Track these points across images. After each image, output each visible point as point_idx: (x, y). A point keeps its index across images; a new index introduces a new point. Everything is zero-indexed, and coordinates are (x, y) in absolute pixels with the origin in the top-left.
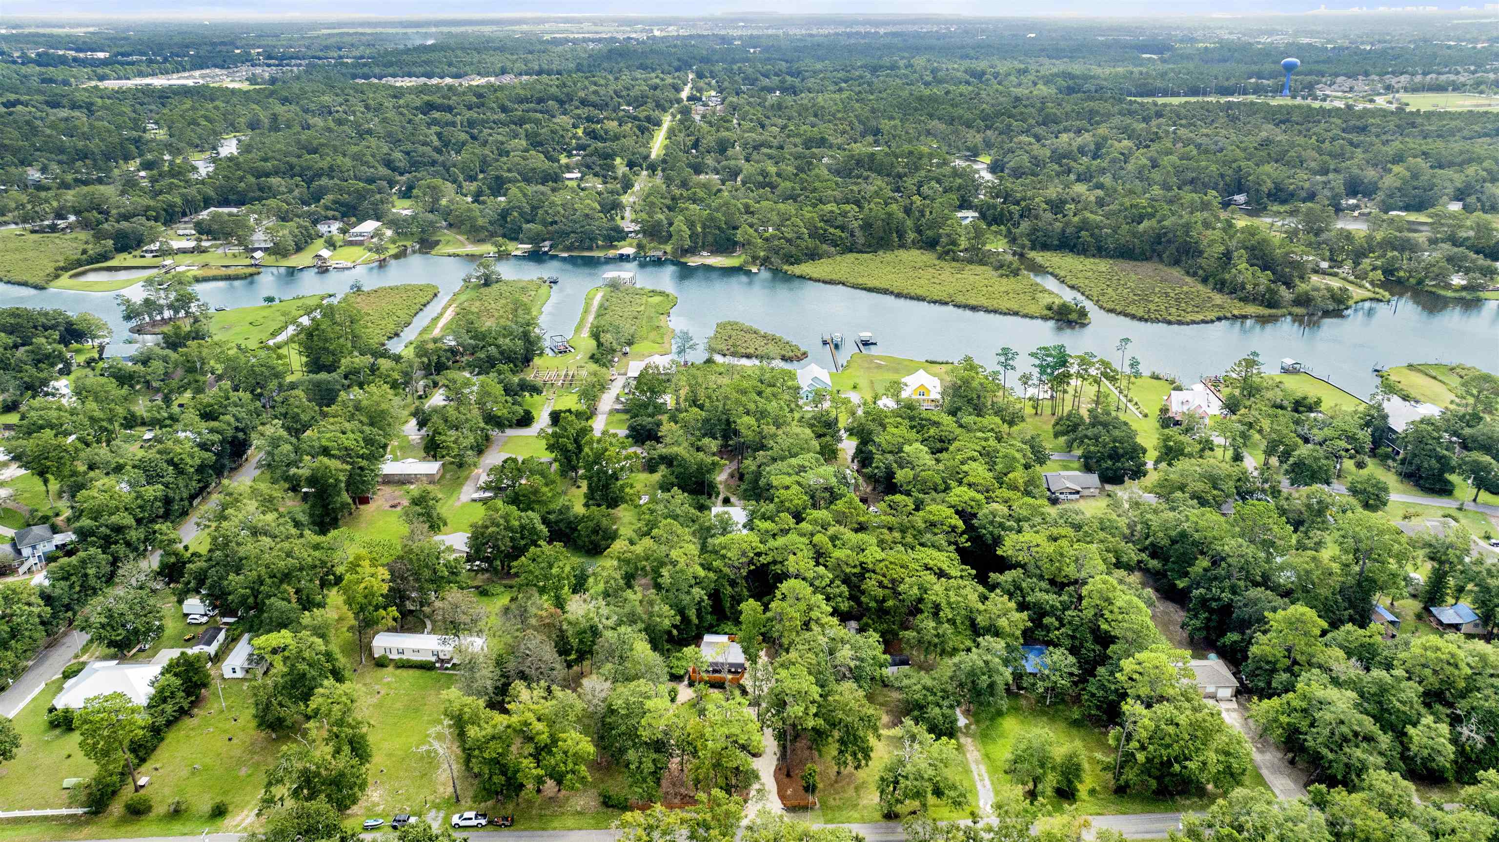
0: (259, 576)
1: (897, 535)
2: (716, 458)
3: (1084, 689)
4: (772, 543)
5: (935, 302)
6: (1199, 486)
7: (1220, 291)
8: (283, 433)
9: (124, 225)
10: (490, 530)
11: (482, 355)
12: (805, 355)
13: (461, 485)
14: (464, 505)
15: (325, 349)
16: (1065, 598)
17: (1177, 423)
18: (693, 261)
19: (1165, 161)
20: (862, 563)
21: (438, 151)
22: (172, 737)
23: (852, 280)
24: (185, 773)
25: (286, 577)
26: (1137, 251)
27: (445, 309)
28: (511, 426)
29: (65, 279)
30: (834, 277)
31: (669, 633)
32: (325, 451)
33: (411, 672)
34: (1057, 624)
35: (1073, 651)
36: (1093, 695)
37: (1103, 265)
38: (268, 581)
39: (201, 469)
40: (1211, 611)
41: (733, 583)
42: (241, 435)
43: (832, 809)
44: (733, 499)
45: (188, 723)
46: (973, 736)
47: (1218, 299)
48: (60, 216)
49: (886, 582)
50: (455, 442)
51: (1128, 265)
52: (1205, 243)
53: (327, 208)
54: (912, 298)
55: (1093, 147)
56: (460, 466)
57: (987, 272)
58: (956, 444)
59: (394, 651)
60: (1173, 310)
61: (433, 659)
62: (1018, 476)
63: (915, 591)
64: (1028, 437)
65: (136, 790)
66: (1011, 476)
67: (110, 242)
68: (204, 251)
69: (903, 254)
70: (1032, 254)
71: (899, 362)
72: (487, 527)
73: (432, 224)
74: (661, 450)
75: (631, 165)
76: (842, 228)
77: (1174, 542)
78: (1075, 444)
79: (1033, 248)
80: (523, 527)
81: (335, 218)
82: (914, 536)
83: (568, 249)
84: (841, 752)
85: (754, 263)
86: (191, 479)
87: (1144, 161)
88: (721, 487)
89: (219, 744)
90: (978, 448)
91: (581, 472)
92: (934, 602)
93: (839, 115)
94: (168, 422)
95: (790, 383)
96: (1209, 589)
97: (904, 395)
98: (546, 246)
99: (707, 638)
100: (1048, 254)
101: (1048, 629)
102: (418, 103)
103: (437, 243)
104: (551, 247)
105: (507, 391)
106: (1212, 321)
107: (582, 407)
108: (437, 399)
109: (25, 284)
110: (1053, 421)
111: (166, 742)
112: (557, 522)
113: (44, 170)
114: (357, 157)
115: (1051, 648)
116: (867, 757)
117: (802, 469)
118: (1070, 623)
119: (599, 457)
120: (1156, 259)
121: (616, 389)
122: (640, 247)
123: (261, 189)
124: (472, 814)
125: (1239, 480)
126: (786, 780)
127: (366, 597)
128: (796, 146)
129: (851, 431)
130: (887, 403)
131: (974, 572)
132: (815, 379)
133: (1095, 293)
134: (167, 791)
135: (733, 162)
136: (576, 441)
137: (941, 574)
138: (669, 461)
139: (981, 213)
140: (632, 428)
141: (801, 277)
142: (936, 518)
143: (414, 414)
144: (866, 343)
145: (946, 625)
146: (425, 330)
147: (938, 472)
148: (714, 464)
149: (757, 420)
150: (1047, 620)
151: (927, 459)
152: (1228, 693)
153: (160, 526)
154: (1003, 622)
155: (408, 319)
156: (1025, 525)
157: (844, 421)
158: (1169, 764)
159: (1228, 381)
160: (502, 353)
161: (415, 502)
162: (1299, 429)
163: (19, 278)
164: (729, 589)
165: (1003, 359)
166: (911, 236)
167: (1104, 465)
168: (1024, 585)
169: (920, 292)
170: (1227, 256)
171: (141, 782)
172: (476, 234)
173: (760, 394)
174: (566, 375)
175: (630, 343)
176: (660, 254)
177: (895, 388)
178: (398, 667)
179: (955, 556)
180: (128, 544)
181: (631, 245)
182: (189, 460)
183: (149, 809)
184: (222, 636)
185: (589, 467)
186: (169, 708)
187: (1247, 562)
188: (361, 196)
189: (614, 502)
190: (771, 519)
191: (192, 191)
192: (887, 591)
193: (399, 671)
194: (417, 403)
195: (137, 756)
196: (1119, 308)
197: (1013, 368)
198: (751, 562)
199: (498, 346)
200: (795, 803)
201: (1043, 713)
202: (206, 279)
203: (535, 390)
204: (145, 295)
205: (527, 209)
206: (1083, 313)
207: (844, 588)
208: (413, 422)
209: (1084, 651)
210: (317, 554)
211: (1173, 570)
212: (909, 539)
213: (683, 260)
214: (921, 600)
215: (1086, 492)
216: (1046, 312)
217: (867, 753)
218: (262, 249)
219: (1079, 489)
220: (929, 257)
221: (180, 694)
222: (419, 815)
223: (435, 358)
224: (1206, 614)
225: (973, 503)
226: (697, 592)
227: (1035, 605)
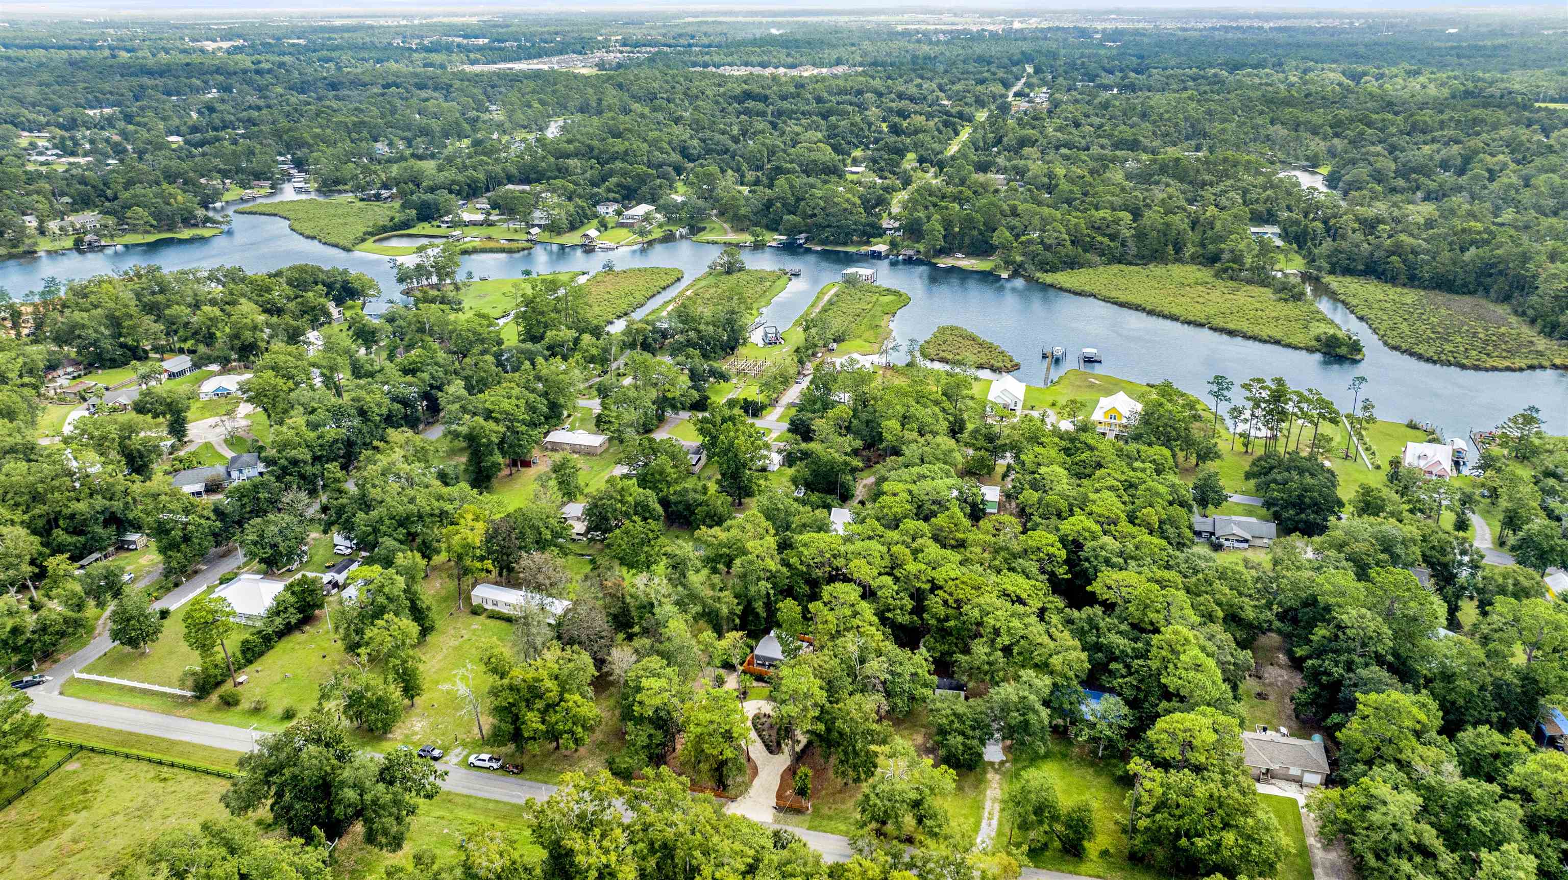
0: (381, 518)
2: (850, 459)
3: (1135, 745)
5: (1189, 323)
6: (1361, 547)
7: (1549, 335)
8: (462, 391)
9: (429, 196)
10: (607, 500)
15: (540, 322)
18: (944, 262)
19: (1541, 180)
20: (933, 579)
21: (736, 140)
22: (282, 647)
23: (1105, 293)
24: (278, 678)
25: (403, 520)
26: (1458, 282)
27: (681, 293)
28: (684, 409)
29: (369, 244)
30: (1087, 288)
32: (488, 415)
33: (498, 623)
34: (1124, 671)
35: (1131, 703)
37: (1410, 296)
38: (387, 522)
39: (387, 417)
40: (1322, 687)
42: (434, 391)
43: (822, 817)
45: (298, 637)
46: (1004, 774)
47: (1542, 343)
48: (385, 186)
49: (951, 601)
50: (617, 418)
51: (1440, 298)
52: (1543, 277)
53: (609, 190)
54: (1165, 317)
55: (1459, 161)
56: (621, 441)
57: (1265, 295)
58: (1104, 471)
59: (490, 602)
60: (1474, 353)
61: (519, 614)
62: (1155, 512)
63: (977, 614)
65: (234, 686)
66: (1148, 511)
67: (414, 212)
68: (491, 224)
69: (1177, 270)
70: (1328, 279)
71: (1111, 381)
72: (601, 499)
73: (701, 211)
75: (921, 160)
76: (1113, 237)
77: (1302, 603)
79: (1332, 272)
80: (637, 504)
81: (615, 201)
82: (1006, 560)
83: (823, 242)
85: (1006, 268)
87: (1514, 179)
88: (862, 491)
89: (314, 659)
92: (993, 627)
93: (1166, 116)
96: (1323, 661)
97: (1090, 416)
98: (801, 238)
100: (1347, 280)
101: (1111, 673)
102: (738, 91)
103: (704, 229)
104: (807, 239)
105: (694, 376)
106: (1521, 370)
107: (760, 398)
109: (336, 246)
111: (275, 649)
112: (675, 503)
113: (391, 145)
114: (654, 143)
115: (1106, 695)
116: (870, 773)
117: (923, 478)
118: (1137, 672)
120: (1480, 293)
122: (893, 244)
123: (559, 170)
124: (486, 757)
127: (463, 547)
128: (1102, 147)
132: (1004, 391)
133: (1385, 326)
134: (257, 691)
135: (1023, 162)
137: (1018, 601)
138: (807, 457)
139: (1284, 229)
140: (792, 422)
141: (1052, 286)
142: (1036, 544)
143: (598, 389)
144: (1089, 360)
145: (1001, 654)
146: (653, 312)
147: (1070, 498)
148: (846, 464)
149: (903, 424)
150: (1113, 666)
151: (1063, 484)
152: (1315, 778)
153: (331, 466)
154: (1057, 659)
155: (643, 301)
156: (1132, 564)
158: (1178, 836)
160: (701, 338)
163: (333, 240)
164: (805, 587)
165: (1215, 388)
166: (1190, 250)
167: (1286, 514)
168: (1101, 624)
169: (1176, 311)
171: (240, 680)
172: (739, 222)
174: (761, 366)
175: (838, 340)
176: (911, 252)
178: (489, 617)
179: (1044, 585)
180: (303, 477)
181: (884, 243)
182: (376, 409)
183: (236, 703)
184: (354, 567)
186: (279, 622)
187: (1371, 638)
188: (642, 179)
189: (746, 493)
191: (498, 169)
192: (950, 611)
193: (488, 621)
195: (245, 658)
196: (1404, 346)
197: (1226, 399)
199: (700, 331)
200: (789, 804)
201: (1092, 764)
202: (484, 251)
203: (724, 377)
204: (418, 261)
205: (792, 200)
206: (1357, 348)
207: (908, 602)
209: (1143, 704)
210: (438, 503)
212: (999, 563)
213: (935, 261)
214: (979, 624)
215: (1258, 542)
216: (1314, 343)
217: (870, 767)
218: (539, 226)
219: (1249, 537)
220: (1204, 274)
221: (292, 610)
222: (446, 750)
223: (640, 338)
224: (1316, 689)
225: (1085, 533)
226: (763, 585)
227: (1106, 647)
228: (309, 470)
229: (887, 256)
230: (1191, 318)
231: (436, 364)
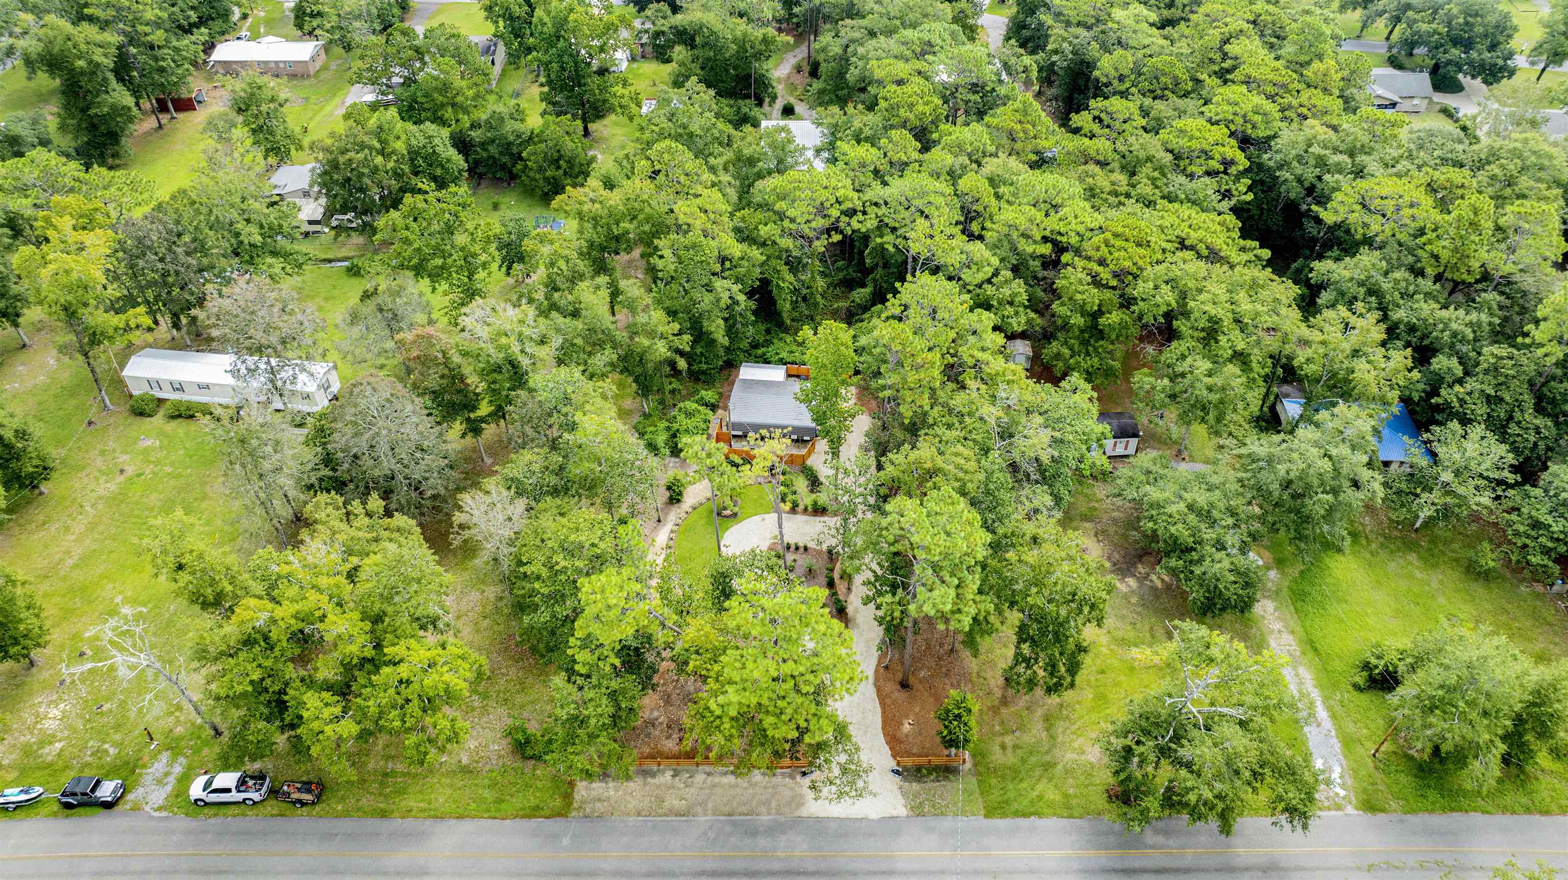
2: (772, 34)
3: (1514, 510)
4: (876, 191)
16: (1479, 317)
20: (1054, 235)
31: (673, 364)
33: (192, 426)
34: (1459, 370)
35: (1490, 428)
36: (1536, 525)
41: (794, 265)
43: (999, 773)
44: (799, 108)
46: (1278, 596)
49: (1105, 274)
56: (348, 48)
59: (166, 387)
61: (236, 402)
62: (1328, 68)
63: (1167, 297)
66: (1316, 65)
72: (343, 152)
74: (676, 17)
80: (414, 154)
82: (1153, 180)
84: (1021, 658)
88: (780, 89)
92: (1209, 319)
99: (748, 372)
112: (484, 144)
115: (1456, 425)
117: (927, 49)
119: (560, 29)
126: (900, 696)
127: (69, 289)
131: (1266, 254)
137: (1213, 256)
138: (686, 37)
142: (1195, 144)
145: (1232, 369)
148: (765, 41)
156: (1370, 163)
164: (790, 277)
167: (1441, 58)
168: (1386, 286)
178: (171, 417)
179: (1231, 220)
189: (595, 112)
190: (872, 141)
192: (1108, 294)
193: (174, 424)
198: (834, 228)
200: (923, 760)
201: (1409, 546)
207: (1019, 288)
214: (1178, 313)
215: (1406, 105)
217: (1075, 655)
219: (1397, 99)
222: (131, 768)
225: (1258, 118)
226: (727, 289)
227: (1412, 329)
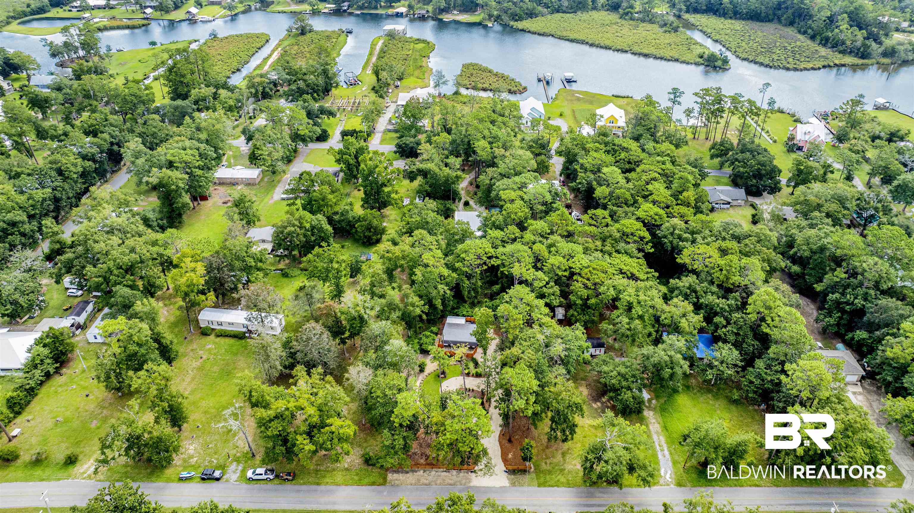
0: (109, 269)
1: (599, 243)
2: (459, 173)
3: (744, 376)
4: (501, 249)
5: (618, 50)
6: (833, 207)
7: (824, 45)
8: (141, 147)
10: (289, 229)
11: (294, 87)
12: (525, 89)
13: (274, 187)
14: (276, 203)
15: (182, 82)
16: (732, 302)
17: (800, 149)
18: (447, 17)
20: (570, 268)
22: (43, 392)
23: (559, 33)
24: (50, 424)
25: (130, 269)
26: (763, 15)
27: (273, 51)
28: (312, 141)
29: (15, 26)
30: (546, 30)
31: (421, 317)
32: (170, 165)
33: (227, 340)
34: (724, 323)
35: (737, 345)
36: (751, 382)
37: (738, 25)
38: (116, 272)
39: (84, 174)
40: (843, 312)
42: (115, 148)
43: (544, 473)
44: (472, 203)
45: (58, 380)
46: (654, 409)
47: (823, 51)
49: (589, 284)
50: (269, 156)
51: (756, 25)
52: (816, 9)
54: (601, 47)
56: (274, 173)
57: (655, 28)
58: (642, 167)
59: (215, 323)
60: (790, 60)
61: (245, 330)
62: (690, 194)
63: (612, 293)
64: (692, 159)
65: (10, 440)
66: (685, 194)
68: (112, 8)
69: (594, 14)
70: (686, 16)
71: (594, 95)
72: (285, 227)
74: (419, 164)
77: (813, 252)
78: (727, 164)
79: (688, 11)
80: (313, 228)
82: (612, 244)
83: (361, 8)
84: (552, 429)
85: (490, 19)
86: (76, 182)
88: (462, 193)
89: (79, 399)
90: (660, 171)
91: (360, 180)
92: (628, 302)
94: (63, 137)
95: (515, 113)
96: (843, 294)
97: (599, 124)
98: (345, 6)
99: (451, 320)
100: (698, 16)
101: (717, 327)
104: (349, 6)
105: (310, 114)
106: (819, 69)
107: (364, 127)
108: (261, 121)
110: (709, 144)
111: (40, 396)
112: (339, 222)
115: (720, 344)
116: (573, 432)
117: (524, 185)
118: (735, 323)
119: (371, 172)
120: (775, 20)
121: (389, 114)
122: (410, 7)
124: (262, 470)
125: (858, 199)
126: (508, 445)
127: (188, 286)
129: (560, 153)
130: (587, 131)
131: (657, 274)
132: (533, 109)
133: (733, 45)
134: (36, 439)
136: (356, 157)
137: (633, 277)
138: (424, 173)
140: (399, 146)
141: (523, 30)
142: (628, 230)
143: (244, 132)
144: (569, 81)
145: (637, 322)
146: (258, 67)
147: (628, 190)
148: (457, 176)
149: (490, 143)
150: (718, 319)
151: (620, 178)
152: (854, 378)
153: (48, 222)
154: (684, 324)
155: (246, 58)
156: (699, 237)
157: (554, 145)
159: (835, 116)
160: (308, 86)
161: (237, 204)
162: (901, 157)
164: (467, 282)
165: (672, 97)
167: (750, 183)
168: (698, 289)
169: (608, 43)
170: (831, 20)
171: (14, 433)
173: (493, 122)
174: (354, 103)
175: (400, 79)
176: (424, 12)
177: (592, 119)
178: (218, 336)
179: (642, 261)
180: (23, 235)
181: (403, 6)
182: (72, 168)
183: (17, 457)
184: (90, 308)
185: (366, 178)
186: (38, 373)
187: (881, 277)
189: (383, 205)
190: (501, 228)
192: (590, 292)
193: (218, 339)
194: (248, 122)
195: (13, 411)
196: (751, 58)
197: (679, 103)
198: (484, 263)
199: (305, 81)
200: (515, 467)
201: (709, 391)
202: (112, 28)
203: (331, 114)
204: (64, 39)
206: (725, 61)
207: (557, 289)
208: (243, 138)
209: (745, 345)
210: (155, 249)
211: (810, 275)
212: (608, 248)
213: (440, 17)
214: (616, 299)
215: (734, 203)
216: (698, 60)
217: (573, 428)
218: (151, 7)
219: (730, 201)
220: (613, 17)
221: (48, 361)
222: (223, 467)
223: (260, 89)
224: (839, 314)
225: (657, 217)
226: (442, 288)
227: (707, 306)
228: (27, 228)
229: (407, 16)
230: (619, 47)
231: (112, 125)
